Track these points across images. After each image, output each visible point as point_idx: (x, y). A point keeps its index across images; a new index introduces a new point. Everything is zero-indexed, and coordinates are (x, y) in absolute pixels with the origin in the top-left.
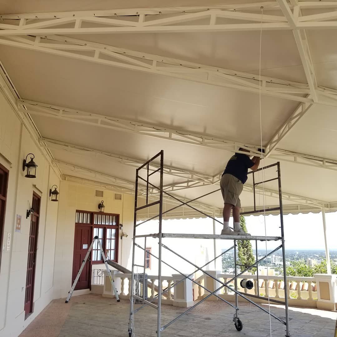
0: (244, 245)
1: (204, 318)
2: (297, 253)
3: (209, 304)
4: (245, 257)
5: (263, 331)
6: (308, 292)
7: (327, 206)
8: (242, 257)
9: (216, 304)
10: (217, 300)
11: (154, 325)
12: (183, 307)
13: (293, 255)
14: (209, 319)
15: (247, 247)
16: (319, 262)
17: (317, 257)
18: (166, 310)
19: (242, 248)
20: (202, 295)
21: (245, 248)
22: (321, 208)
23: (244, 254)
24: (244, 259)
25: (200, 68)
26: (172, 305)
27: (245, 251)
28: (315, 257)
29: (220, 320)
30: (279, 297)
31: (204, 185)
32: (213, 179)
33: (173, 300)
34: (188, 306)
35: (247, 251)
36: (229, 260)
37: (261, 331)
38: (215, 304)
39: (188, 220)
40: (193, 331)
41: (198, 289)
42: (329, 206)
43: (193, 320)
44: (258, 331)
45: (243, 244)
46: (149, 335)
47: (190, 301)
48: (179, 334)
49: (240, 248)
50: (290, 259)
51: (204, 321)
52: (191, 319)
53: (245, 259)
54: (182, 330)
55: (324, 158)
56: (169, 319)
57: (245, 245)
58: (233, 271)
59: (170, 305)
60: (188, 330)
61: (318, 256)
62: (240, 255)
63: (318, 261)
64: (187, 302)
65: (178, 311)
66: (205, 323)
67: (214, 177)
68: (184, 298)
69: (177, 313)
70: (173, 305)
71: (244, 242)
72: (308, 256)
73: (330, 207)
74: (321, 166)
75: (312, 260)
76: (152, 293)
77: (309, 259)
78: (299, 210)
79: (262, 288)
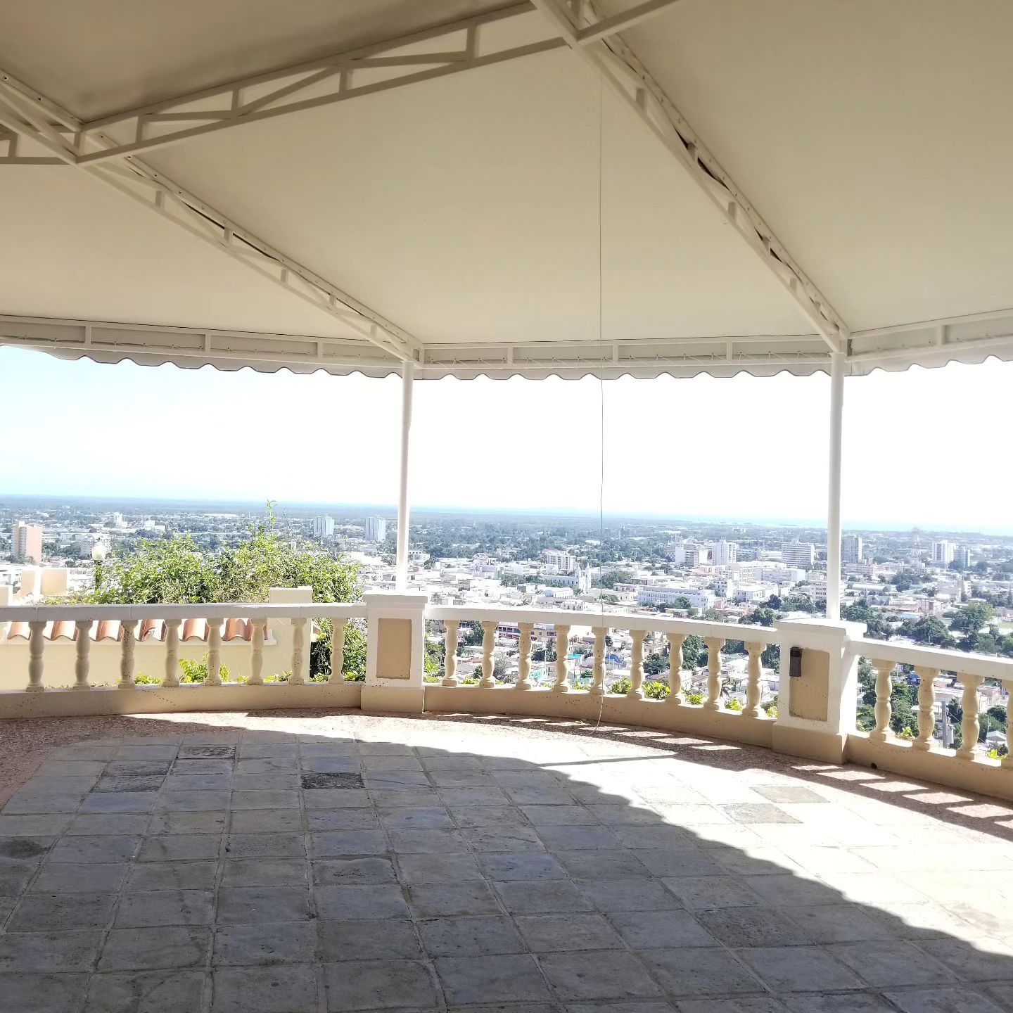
7: (417, 356)
16: (48, 533)
17: (42, 518)
28: (36, 517)
42: (422, 358)
61: (46, 515)
63: (45, 530)
73: (427, 362)
75: (28, 527)
77: (21, 524)
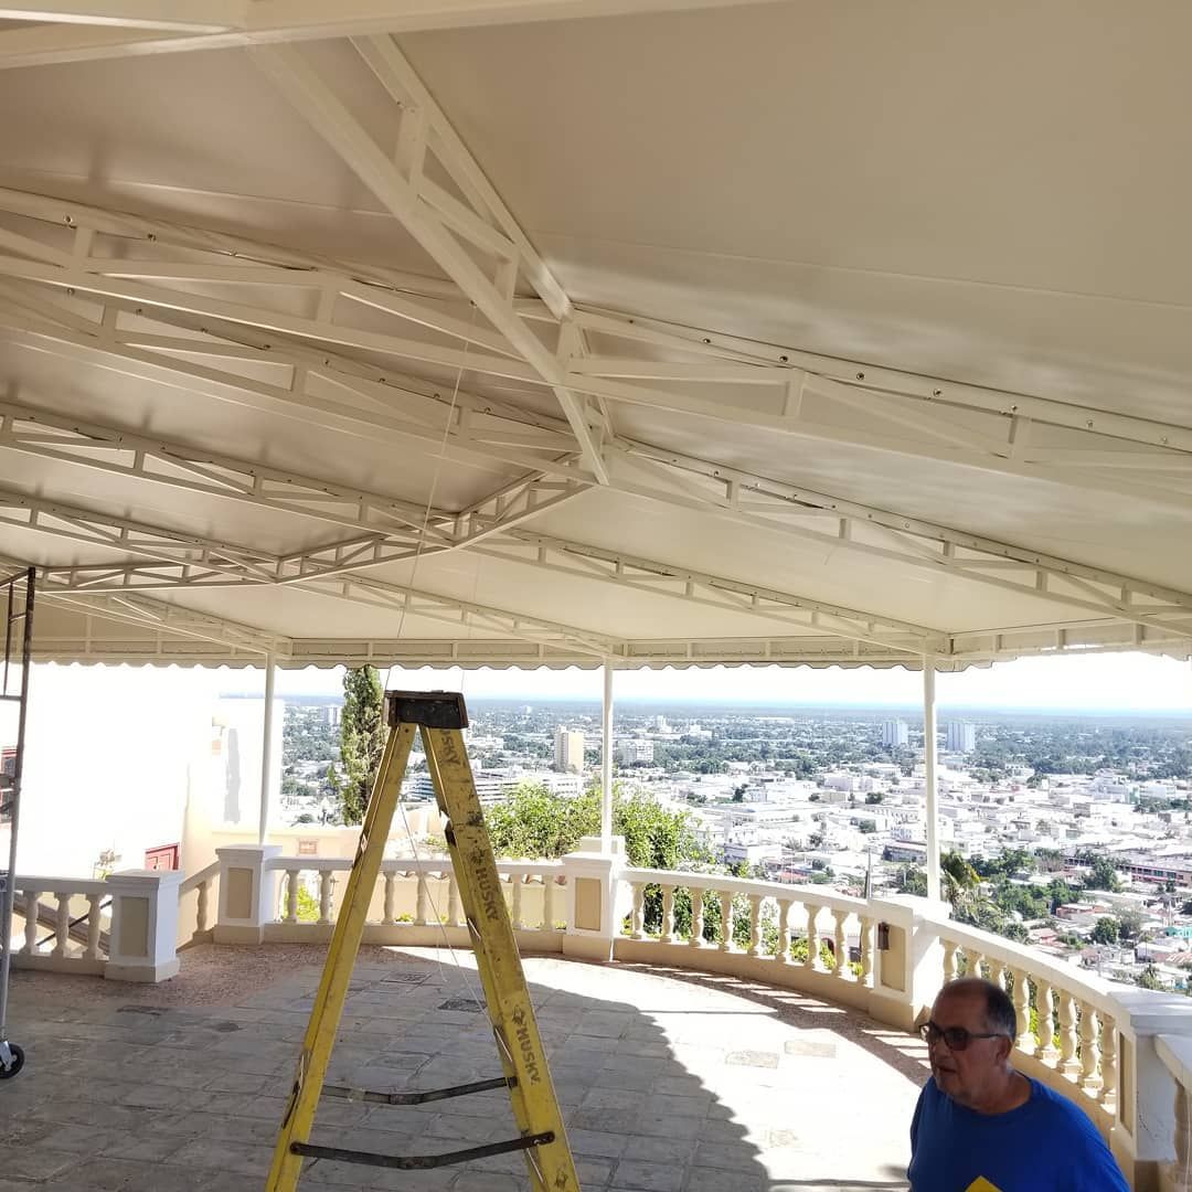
0: (363, 722)
1: (212, 1023)
2: (529, 710)
3: (230, 963)
4: (365, 762)
5: (400, 1061)
6: (543, 886)
7: (619, 651)
8: (353, 760)
9: (254, 959)
10: (260, 941)
11: (41, 1069)
12: (140, 984)
13: (514, 715)
14: (230, 1027)
15: (371, 730)
16: (591, 739)
17: (585, 722)
18: (81, 999)
19: (355, 731)
20: (208, 926)
21: (366, 733)
22: (604, 657)
23: (362, 751)
24: (359, 769)
25: (268, 347)
26: (102, 977)
27: (366, 743)
28: (579, 722)
29: (268, 1029)
30: (456, 926)
31: (244, 582)
32: (278, 566)
33: (106, 958)
34: (158, 978)
35: (372, 741)
36: (305, 733)
37: (391, 1062)
38: (252, 960)
39: (174, 669)
40: (179, 1083)
41: (197, 908)
42: (626, 652)
43: (179, 1038)
44: (387, 1062)
45: (360, 720)
46: (23, 1117)
47: (166, 960)
48: (133, 1100)
49: (351, 731)
50: (504, 730)
51: (214, 1037)
52: (171, 1032)
53: (364, 767)
54: (138, 1083)
55: (623, 555)
56: (93, 1041)
57: (366, 723)
58: (315, 771)
59: (93, 976)
60: (160, 1082)
61: (589, 720)
62: (348, 755)
63: (588, 736)
64: (157, 964)
65: (124, 1002)
66: (220, 1047)
67: (281, 558)
68: (146, 952)
69: (119, 1011)
70: (106, 976)
71: (364, 712)
72: (561, 720)
73: (629, 655)
74: (613, 578)
75: (570, 733)
76: (29, 932)
77: (563, 729)
78: (541, 659)
79: (407, 879)
